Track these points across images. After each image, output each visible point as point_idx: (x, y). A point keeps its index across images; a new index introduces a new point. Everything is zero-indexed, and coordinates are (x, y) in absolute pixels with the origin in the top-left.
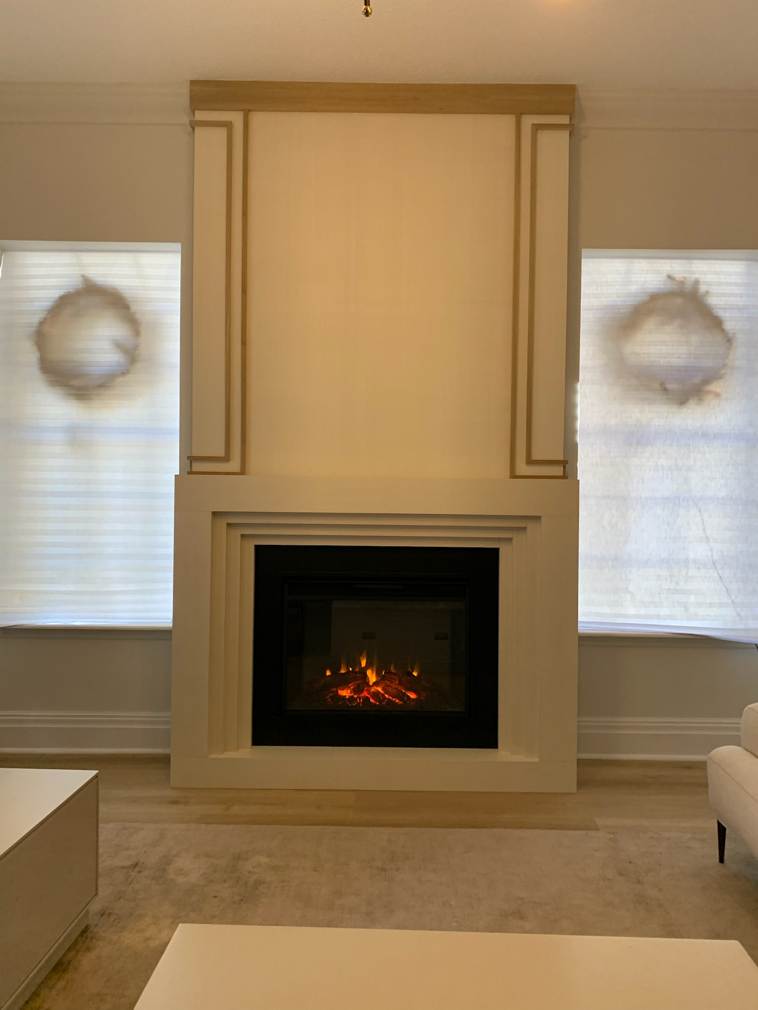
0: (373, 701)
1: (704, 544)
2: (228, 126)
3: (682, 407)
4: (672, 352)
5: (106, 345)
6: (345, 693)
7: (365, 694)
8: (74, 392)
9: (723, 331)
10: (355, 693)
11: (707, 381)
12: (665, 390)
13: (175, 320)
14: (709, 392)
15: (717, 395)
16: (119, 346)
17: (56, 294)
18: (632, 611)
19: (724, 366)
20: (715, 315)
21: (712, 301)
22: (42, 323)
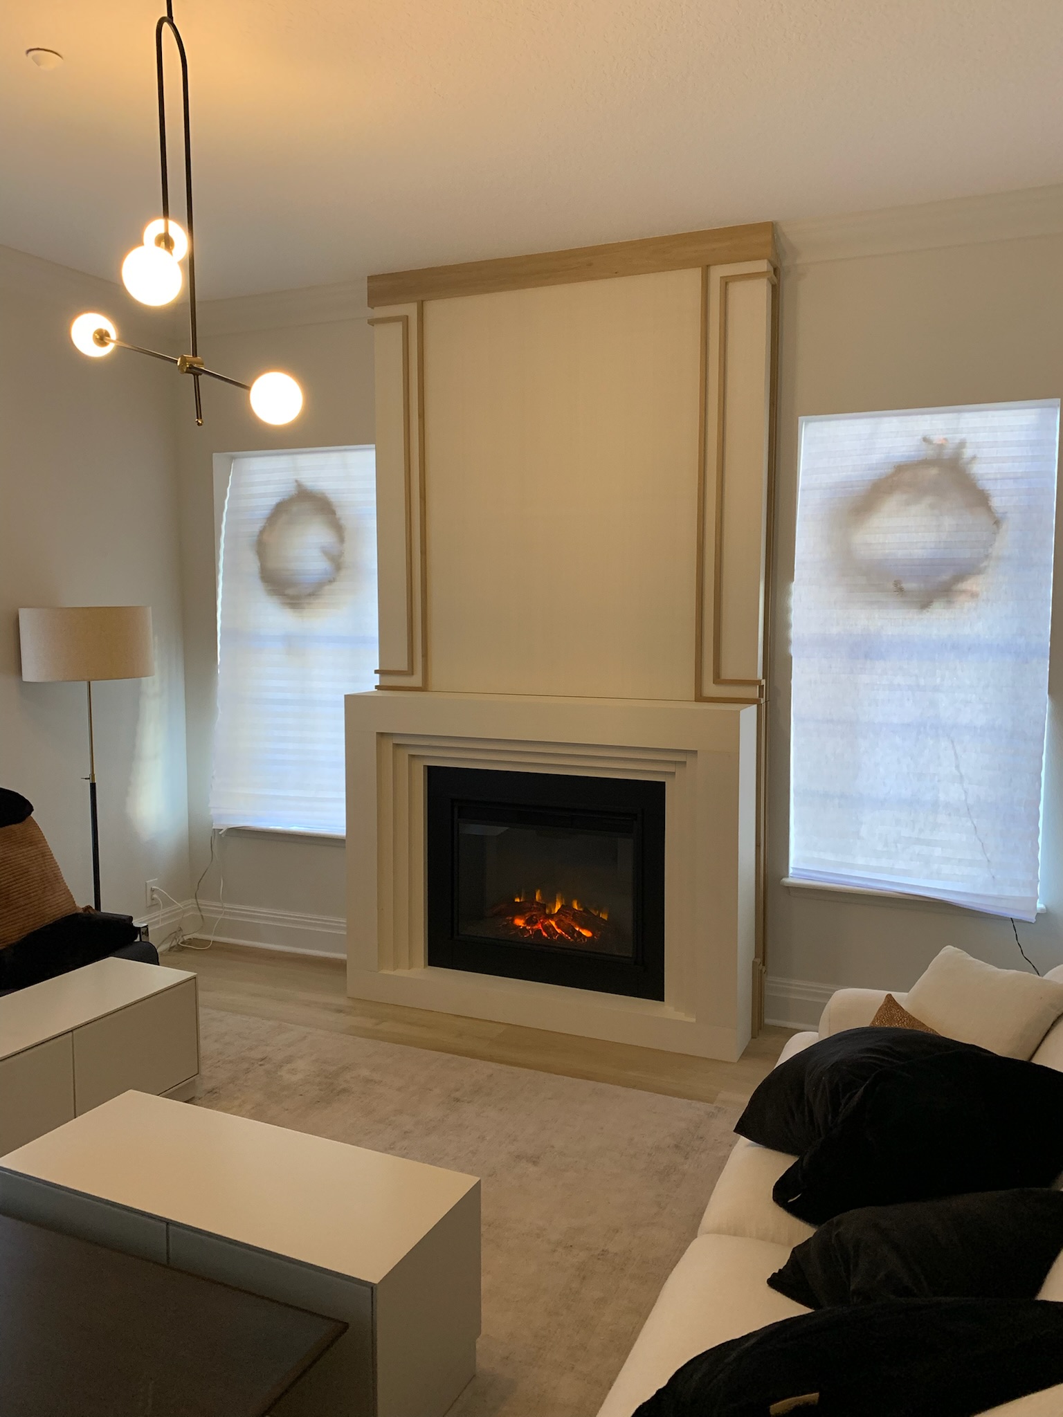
0: (546, 935)
1: (956, 784)
2: (405, 320)
3: (924, 611)
4: (915, 541)
5: (316, 553)
6: (520, 922)
7: (539, 926)
8: (289, 601)
9: (989, 509)
10: (528, 925)
11: (960, 577)
12: (901, 590)
13: (372, 524)
14: (963, 592)
15: (974, 595)
16: (326, 553)
17: (273, 501)
18: (860, 861)
19: (987, 557)
20: (981, 489)
21: (978, 469)
22: (262, 532)
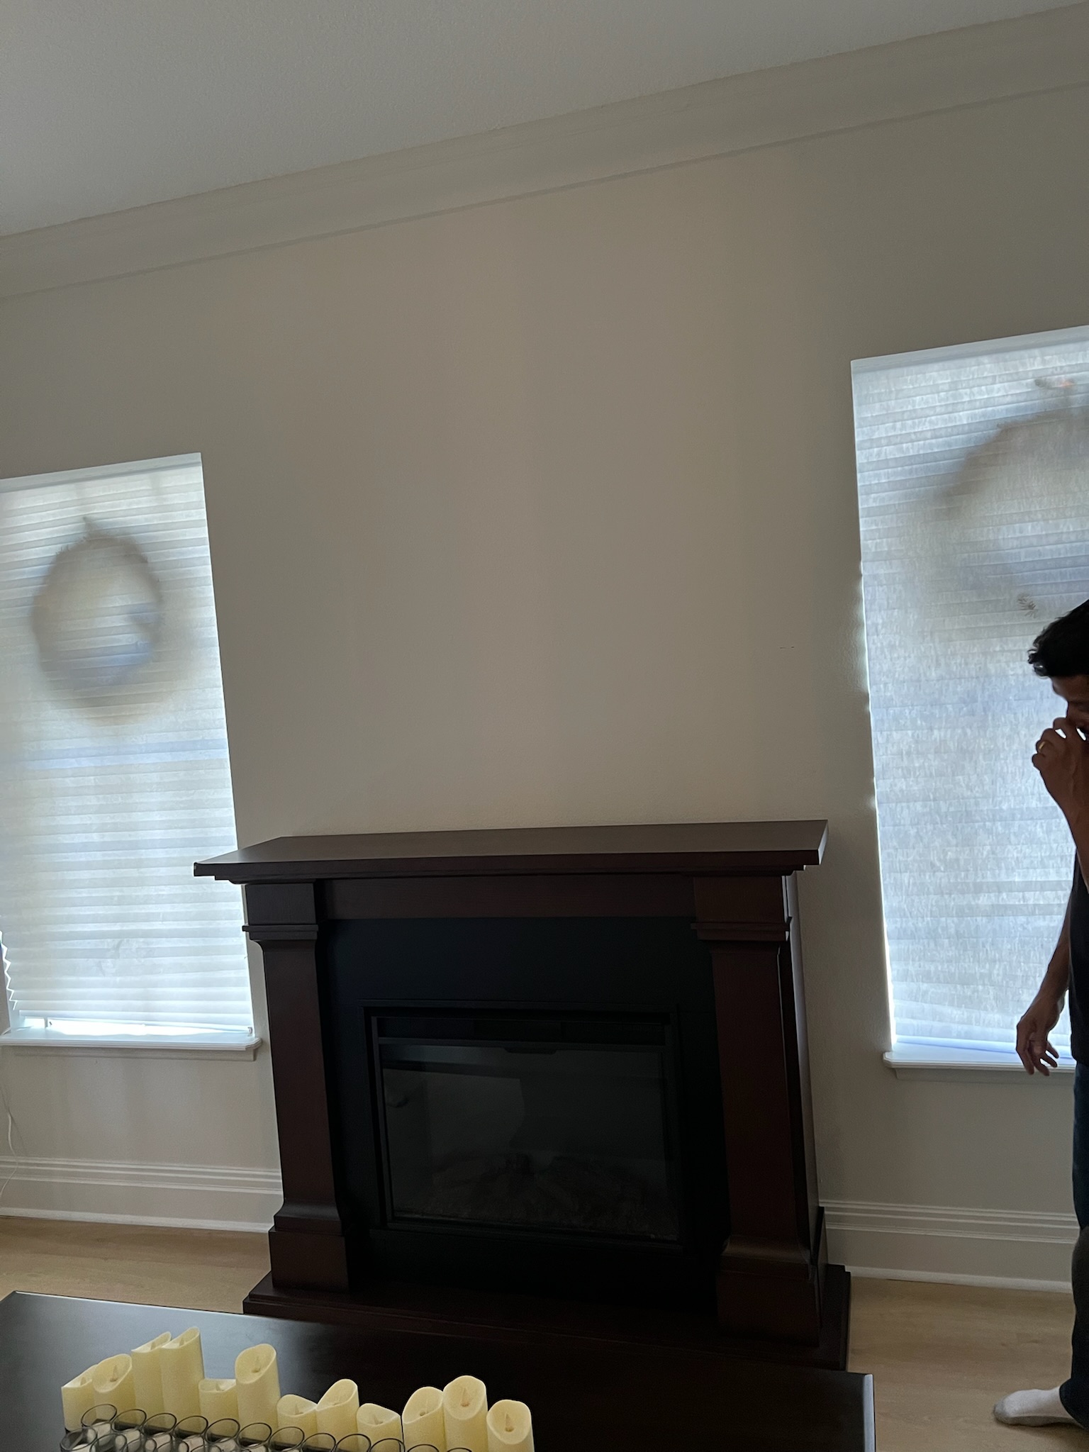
5: (118, 621)
12: (1031, 607)
16: (136, 619)
17: (52, 550)
22: (38, 598)
